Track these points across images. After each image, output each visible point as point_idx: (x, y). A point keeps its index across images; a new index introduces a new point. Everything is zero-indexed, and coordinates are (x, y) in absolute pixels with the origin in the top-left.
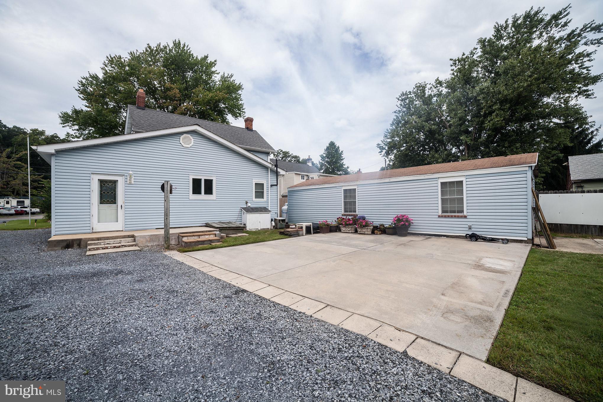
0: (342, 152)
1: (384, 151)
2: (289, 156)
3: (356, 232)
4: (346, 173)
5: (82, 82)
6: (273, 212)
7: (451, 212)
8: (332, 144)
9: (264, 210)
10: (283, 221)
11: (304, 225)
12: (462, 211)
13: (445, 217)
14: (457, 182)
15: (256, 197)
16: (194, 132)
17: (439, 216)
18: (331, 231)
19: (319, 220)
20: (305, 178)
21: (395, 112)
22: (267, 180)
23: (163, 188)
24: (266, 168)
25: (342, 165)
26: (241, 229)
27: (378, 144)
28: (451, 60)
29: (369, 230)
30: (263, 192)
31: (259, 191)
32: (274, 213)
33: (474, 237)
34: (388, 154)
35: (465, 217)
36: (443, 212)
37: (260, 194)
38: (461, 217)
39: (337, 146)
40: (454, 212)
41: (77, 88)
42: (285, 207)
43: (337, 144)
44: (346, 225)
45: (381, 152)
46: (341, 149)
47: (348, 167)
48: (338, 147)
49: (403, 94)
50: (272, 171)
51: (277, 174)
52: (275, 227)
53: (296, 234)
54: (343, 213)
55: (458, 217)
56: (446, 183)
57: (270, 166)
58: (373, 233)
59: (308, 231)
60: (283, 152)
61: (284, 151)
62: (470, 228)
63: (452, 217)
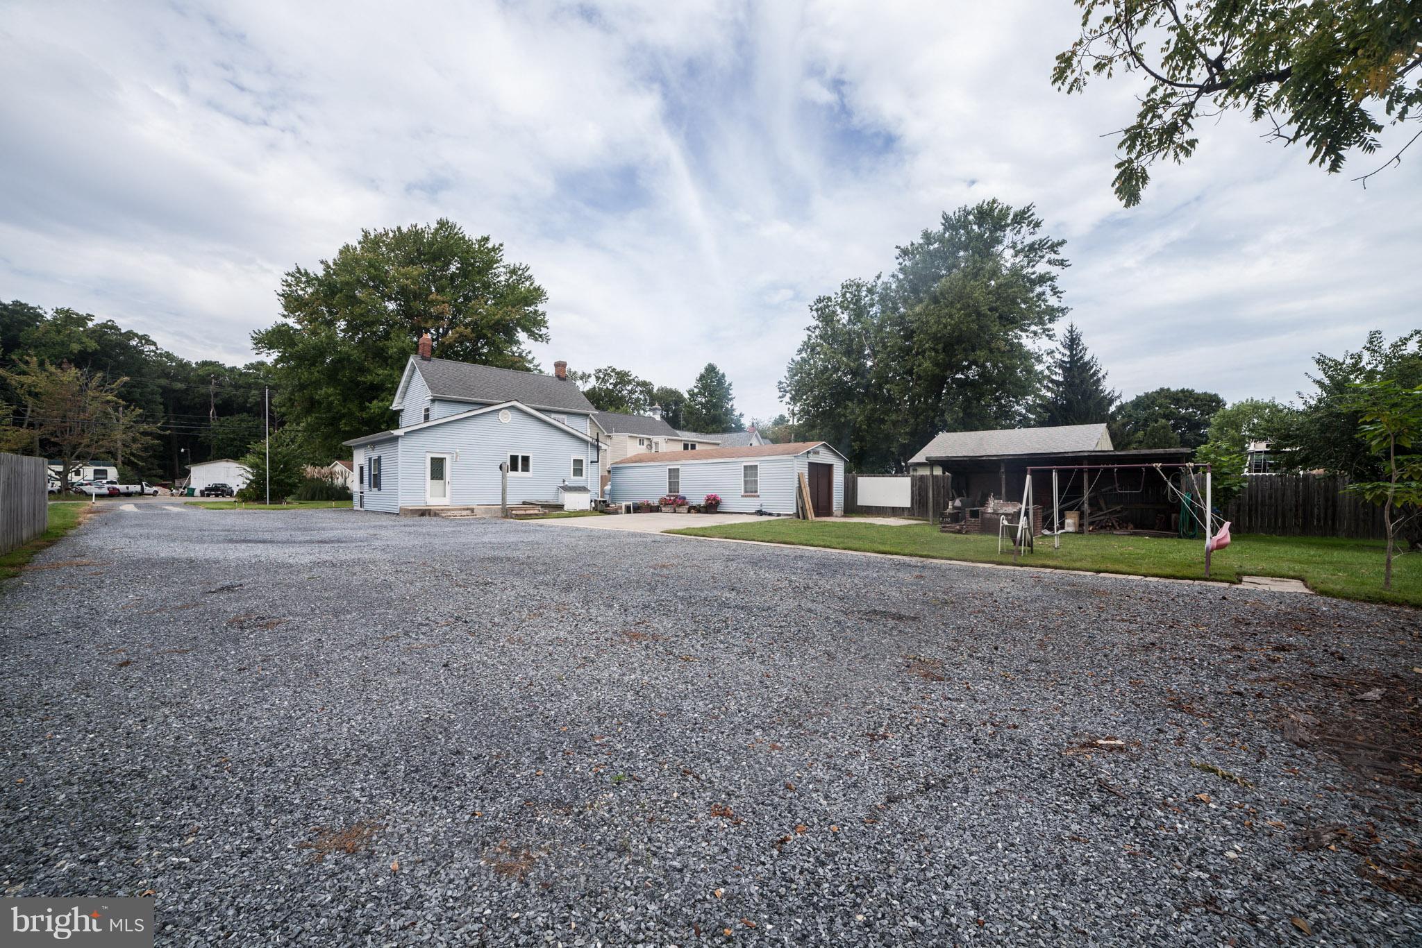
0: (730, 385)
1: (788, 395)
2: (629, 382)
3: (675, 512)
4: (740, 428)
5: (287, 281)
6: (593, 492)
7: (750, 492)
8: (711, 369)
9: (583, 489)
10: (604, 502)
11: (623, 504)
12: (756, 492)
13: (746, 496)
14: (755, 466)
15: (575, 474)
16: (513, 407)
17: (741, 497)
18: (651, 511)
19: (640, 498)
20: (646, 443)
21: (808, 329)
22: (587, 455)
23: (501, 467)
24: (586, 442)
25: (729, 412)
26: (560, 507)
27: (780, 383)
28: (897, 247)
29: (685, 509)
30: (581, 470)
31: (578, 468)
32: (595, 493)
34: (793, 399)
35: (759, 496)
36: (746, 492)
37: (578, 471)
38: (756, 496)
39: (721, 372)
40: (752, 492)
41: (281, 292)
42: (608, 488)
43: (721, 369)
44: (666, 505)
45: (783, 396)
46: (728, 380)
47: (741, 415)
48: (723, 376)
49: (820, 301)
50: (592, 445)
51: (598, 448)
52: (595, 509)
53: (616, 512)
54: (667, 493)
56: (748, 466)
57: (590, 440)
58: (689, 512)
59: (628, 510)
60: (618, 373)
61: (618, 370)
62: (761, 505)
63: (751, 496)
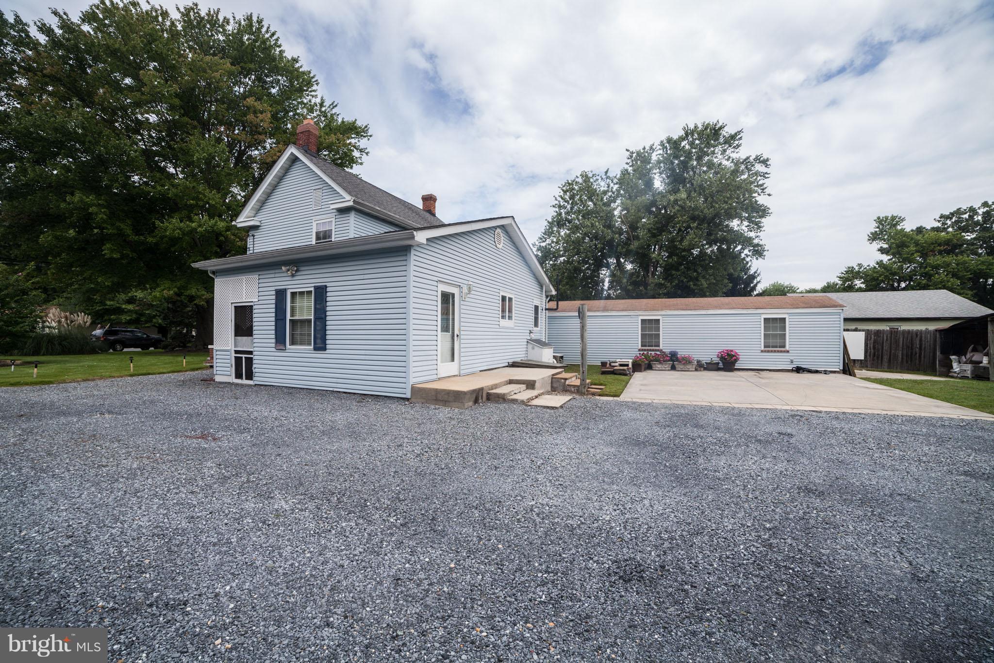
3: (673, 369)
7: (773, 347)
12: (784, 346)
13: (768, 351)
14: (780, 319)
15: (535, 325)
16: (503, 227)
17: (762, 351)
22: (541, 301)
24: (541, 284)
31: (536, 316)
33: (799, 370)
35: (788, 352)
36: (766, 347)
38: (784, 352)
40: (776, 347)
54: (640, 347)
55: (781, 352)
56: (769, 319)
58: (697, 369)
62: (792, 362)
63: (775, 351)
